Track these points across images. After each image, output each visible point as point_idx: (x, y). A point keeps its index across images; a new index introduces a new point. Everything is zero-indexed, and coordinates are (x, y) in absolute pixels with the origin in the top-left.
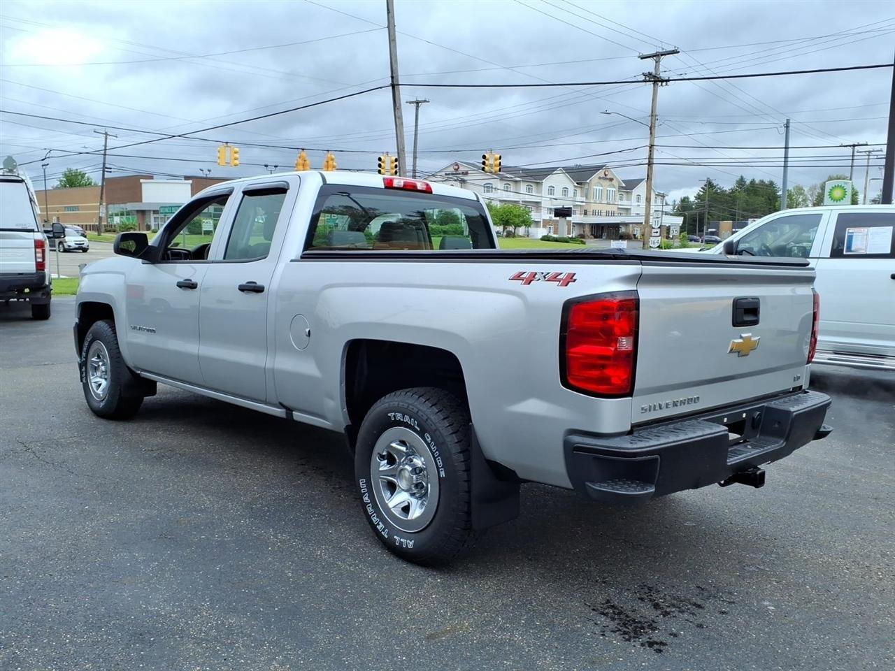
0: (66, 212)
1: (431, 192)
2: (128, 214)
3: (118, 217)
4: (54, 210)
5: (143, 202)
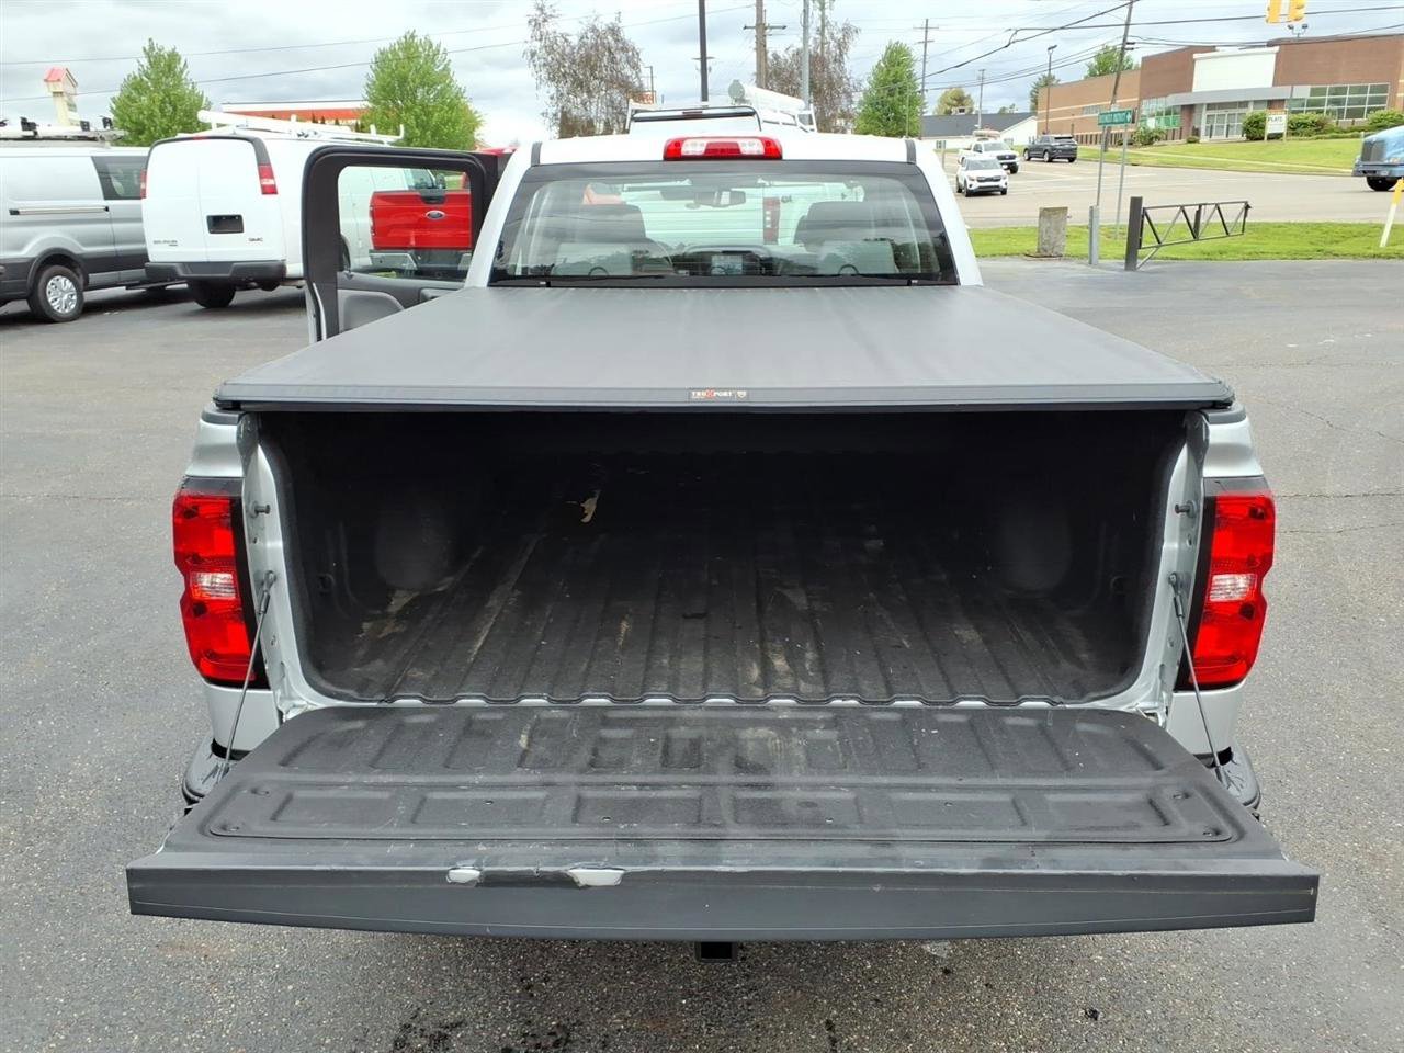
0: (1084, 116)
1: (779, 157)
2: (1168, 113)
3: (1153, 120)
4: (1066, 113)
5: (1194, 90)
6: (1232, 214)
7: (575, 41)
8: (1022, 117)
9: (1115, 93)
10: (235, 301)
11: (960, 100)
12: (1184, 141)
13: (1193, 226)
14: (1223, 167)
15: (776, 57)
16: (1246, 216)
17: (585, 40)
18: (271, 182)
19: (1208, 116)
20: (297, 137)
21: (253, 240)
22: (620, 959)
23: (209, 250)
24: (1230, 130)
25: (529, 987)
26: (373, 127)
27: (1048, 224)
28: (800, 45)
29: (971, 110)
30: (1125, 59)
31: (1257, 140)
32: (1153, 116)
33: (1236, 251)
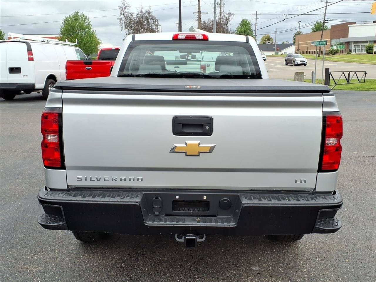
0: (312, 45)
1: (208, 40)
2: (340, 44)
3: (336, 46)
4: (306, 44)
5: (349, 37)
6: (361, 75)
7: (135, 15)
8: (290, 45)
9: (322, 37)
10: (15, 98)
11: (269, 39)
12: (346, 53)
13: (347, 79)
14: (360, 62)
15: (204, 23)
16: (365, 76)
17: (138, 15)
18: (32, 57)
19: (354, 46)
20: (41, 42)
21: (24, 76)
22: (159, 271)
23: (9, 79)
24: (362, 50)
25: (131, 277)
26: (67, 40)
27: (298, 78)
28: (213, 19)
29: (272, 43)
30: (325, 26)
31: (371, 54)
32: (335, 45)
33: (362, 88)
